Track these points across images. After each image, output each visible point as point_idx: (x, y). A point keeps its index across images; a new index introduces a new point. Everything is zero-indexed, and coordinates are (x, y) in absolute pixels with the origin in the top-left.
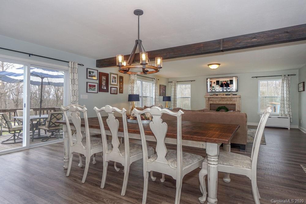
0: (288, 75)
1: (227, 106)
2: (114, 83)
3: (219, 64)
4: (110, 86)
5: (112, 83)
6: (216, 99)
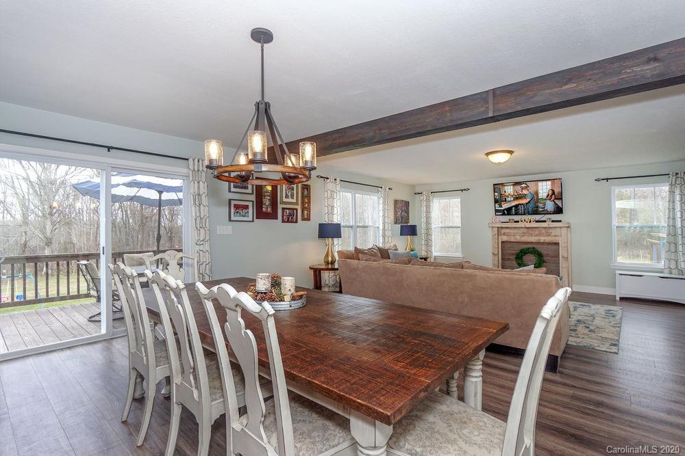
1: (538, 248)
2: (290, 200)
3: (511, 152)
4: (280, 207)
5: (285, 200)
6: (516, 231)
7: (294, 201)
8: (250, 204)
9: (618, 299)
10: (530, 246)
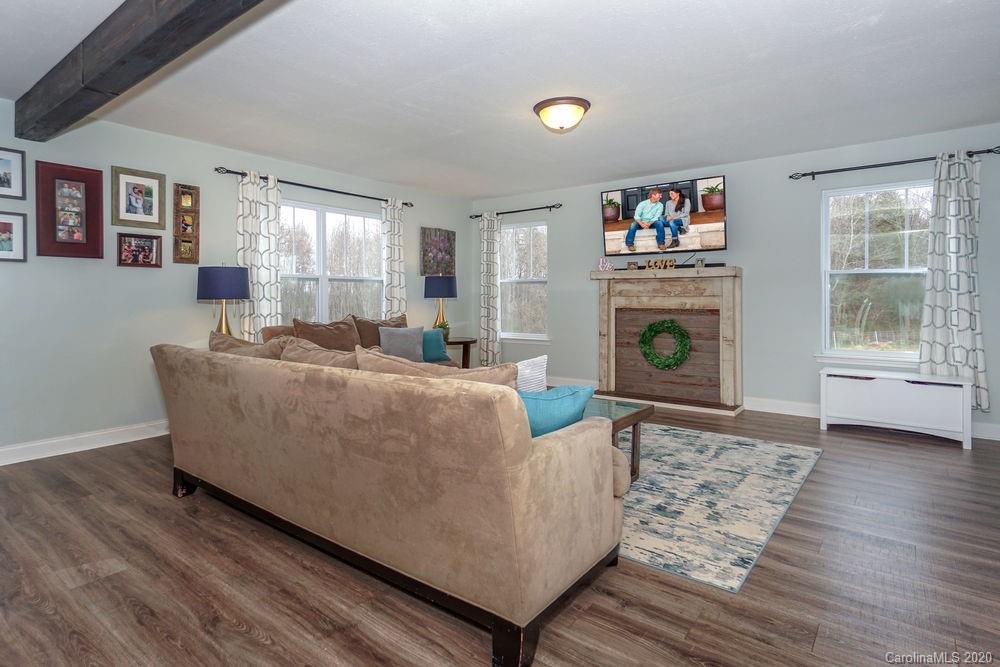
0: (970, 154)
1: (680, 319)
2: (141, 217)
3: (585, 104)
4: (110, 231)
5: (124, 215)
6: (640, 287)
7: (154, 218)
8: (17, 223)
9: (824, 427)
10: (667, 317)
